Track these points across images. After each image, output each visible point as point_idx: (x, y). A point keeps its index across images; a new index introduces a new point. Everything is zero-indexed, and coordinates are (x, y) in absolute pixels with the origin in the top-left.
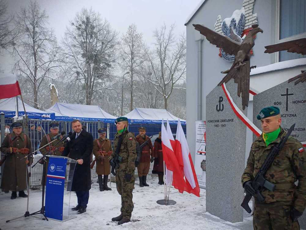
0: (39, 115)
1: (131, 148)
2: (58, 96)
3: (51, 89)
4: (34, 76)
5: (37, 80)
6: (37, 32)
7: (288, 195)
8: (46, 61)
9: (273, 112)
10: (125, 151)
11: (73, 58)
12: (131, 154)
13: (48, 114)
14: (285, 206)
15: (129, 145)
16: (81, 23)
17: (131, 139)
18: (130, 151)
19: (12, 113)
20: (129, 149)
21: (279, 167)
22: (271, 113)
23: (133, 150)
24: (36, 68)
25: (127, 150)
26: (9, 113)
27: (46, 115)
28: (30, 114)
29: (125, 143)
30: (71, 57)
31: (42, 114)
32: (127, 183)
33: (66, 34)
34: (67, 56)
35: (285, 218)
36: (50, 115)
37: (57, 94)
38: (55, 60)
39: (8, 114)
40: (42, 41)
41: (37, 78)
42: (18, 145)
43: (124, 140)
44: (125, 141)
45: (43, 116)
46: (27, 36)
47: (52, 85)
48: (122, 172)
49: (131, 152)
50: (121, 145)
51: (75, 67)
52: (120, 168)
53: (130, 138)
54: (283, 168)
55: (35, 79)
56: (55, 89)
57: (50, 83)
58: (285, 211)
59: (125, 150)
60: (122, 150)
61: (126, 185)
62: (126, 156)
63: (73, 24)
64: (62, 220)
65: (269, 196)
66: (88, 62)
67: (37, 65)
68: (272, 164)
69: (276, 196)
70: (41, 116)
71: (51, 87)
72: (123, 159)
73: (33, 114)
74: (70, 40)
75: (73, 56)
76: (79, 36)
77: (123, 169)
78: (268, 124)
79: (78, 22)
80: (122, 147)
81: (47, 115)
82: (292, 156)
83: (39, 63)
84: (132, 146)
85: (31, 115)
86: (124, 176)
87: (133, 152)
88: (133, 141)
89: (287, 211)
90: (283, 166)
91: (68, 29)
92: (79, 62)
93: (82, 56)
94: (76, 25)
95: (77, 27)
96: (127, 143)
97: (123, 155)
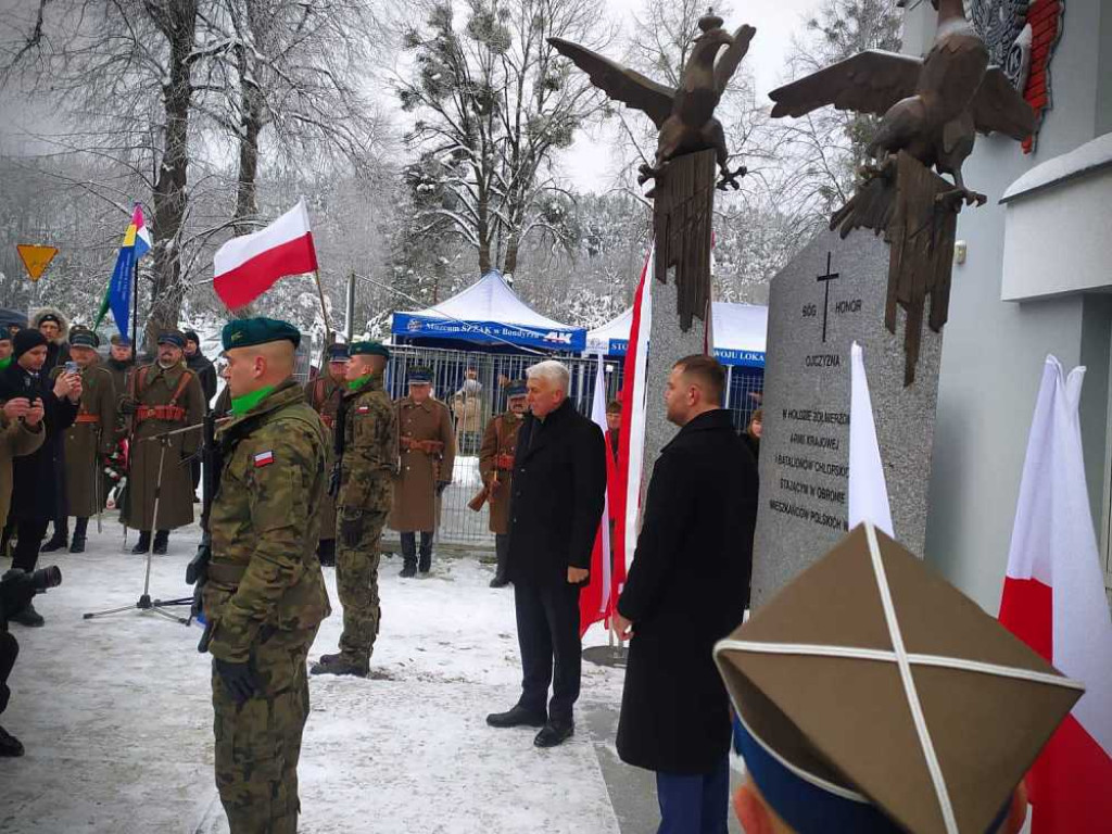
0: (537, 334)
1: (360, 438)
11: (810, 140)
13: (566, 333)
16: (841, 15)
17: (364, 412)
19: (460, 326)
26: (452, 325)
27: (558, 336)
28: (509, 329)
30: (803, 138)
31: (547, 331)
34: (790, 135)
36: (569, 335)
38: (742, 152)
39: (450, 329)
44: (348, 418)
45: (549, 336)
51: (811, 172)
53: (361, 408)
63: (814, 24)
66: (859, 151)
73: (518, 331)
75: (809, 134)
79: (830, 13)
80: (347, 435)
81: (562, 335)
85: (514, 333)
87: (361, 451)
91: (795, 43)
92: (828, 152)
93: (845, 132)
94: (824, 27)
95: (826, 30)
96: (353, 422)
97: (347, 459)
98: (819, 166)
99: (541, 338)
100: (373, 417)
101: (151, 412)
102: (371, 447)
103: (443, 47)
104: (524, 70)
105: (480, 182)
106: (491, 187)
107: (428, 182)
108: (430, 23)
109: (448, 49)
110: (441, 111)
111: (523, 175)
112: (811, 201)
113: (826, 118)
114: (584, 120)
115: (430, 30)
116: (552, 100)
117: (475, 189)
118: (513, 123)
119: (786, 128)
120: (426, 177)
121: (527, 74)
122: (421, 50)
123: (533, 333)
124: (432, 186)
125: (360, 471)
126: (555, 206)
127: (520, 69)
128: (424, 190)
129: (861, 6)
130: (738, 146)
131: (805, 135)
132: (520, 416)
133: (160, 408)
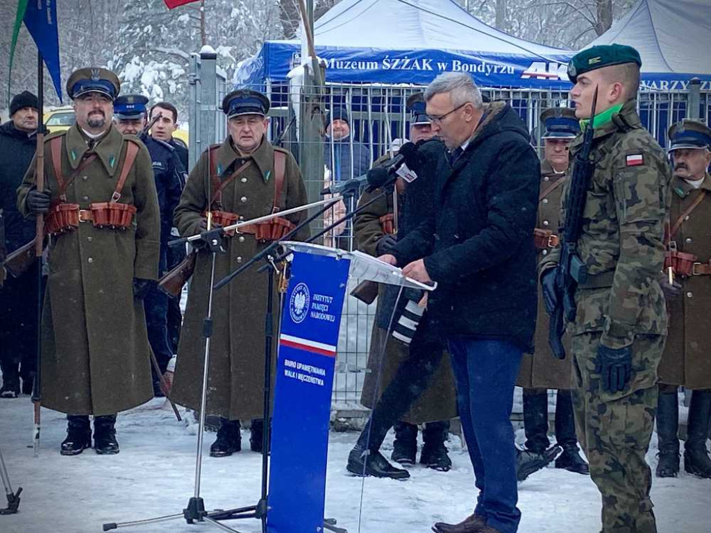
0: (512, 68)
1: (632, 210)
10: (603, 231)
12: (627, 245)
13: (559, 62)
15: (623, 194)
17: (635, 165)
18: (626, 224)
19: (380, 61)
20: (623, 216)
23: (639, 224)
25: (615, 221)
27: (547, 69)
29: (603, 184)
31: (527, 62)
32: (606, 397)
42: (244, 199)
43: (597, 171)
44: (602, 175)
45: (531, 70)
48: (587, 338)
49: (628, 235)
50: (585, 195)
52: (577, 319)
53: (629, 158)
59: (605, 223)
60: (588, 221)
62: (603, 258)
70: (522, 73)
72: (592, 270)
73: (478, 63)
77: (589, 326)
80: (592, 207)
81: (553, 66)
84: (634, 200)
85: (473, 68)
86: (593, 360)
87: (638, 231)
88: (645, 171)
96: (610, 182)
97: (594, 248)
99: (519, 73)
100: (651, 175)
101: (83, 215)
102: (655, 222)
123: (504, 66)
132: (696, 184)
133: (100, 206)
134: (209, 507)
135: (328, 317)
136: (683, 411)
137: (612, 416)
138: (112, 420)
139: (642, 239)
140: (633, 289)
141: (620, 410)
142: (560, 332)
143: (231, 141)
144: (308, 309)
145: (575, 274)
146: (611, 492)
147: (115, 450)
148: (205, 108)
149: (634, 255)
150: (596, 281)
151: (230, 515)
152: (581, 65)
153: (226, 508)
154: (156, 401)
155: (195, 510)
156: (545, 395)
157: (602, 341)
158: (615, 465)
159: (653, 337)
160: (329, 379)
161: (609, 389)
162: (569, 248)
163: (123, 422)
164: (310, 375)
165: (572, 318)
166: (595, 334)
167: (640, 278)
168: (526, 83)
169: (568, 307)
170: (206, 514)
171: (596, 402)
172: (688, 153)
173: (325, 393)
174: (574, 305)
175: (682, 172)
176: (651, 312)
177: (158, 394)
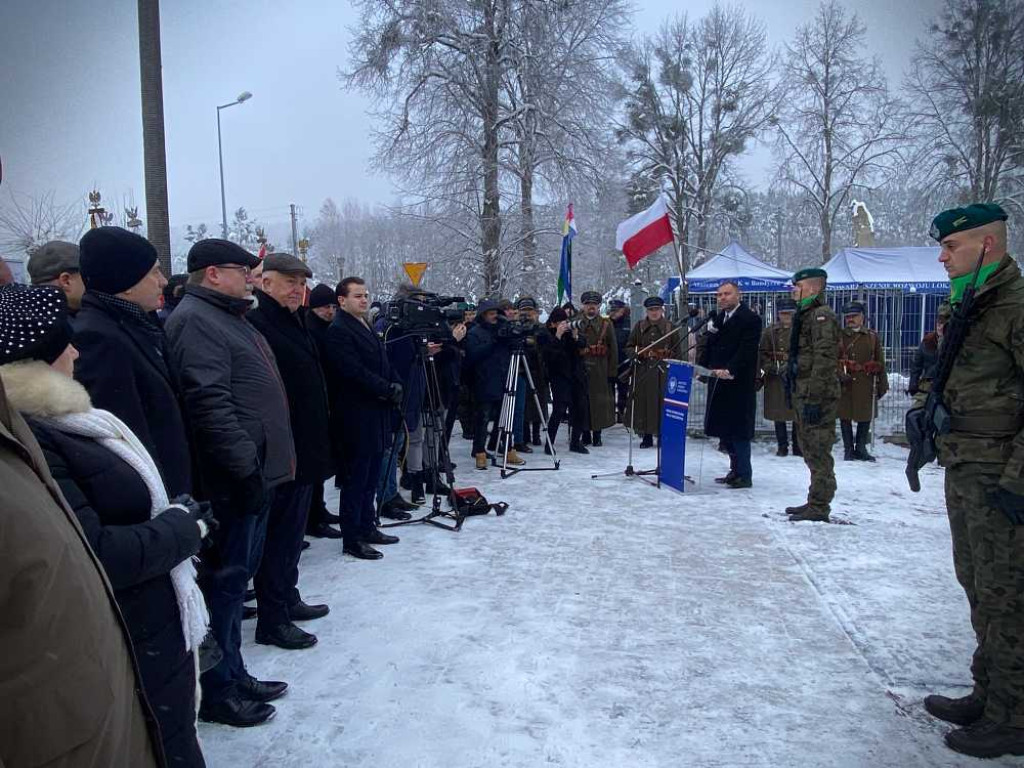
0: (779, 283)
1: (820, 341)
2: (872, 230)
3: (856, 214)
4: (824, 188)
5: (830, 199)
6: (834, 78)
7: (990, 446)
8: (855, 144)
9: (961, 221)
10: (807, 351)
11: (935, 121)
12: (817, 358)
14: (984, 477)
15: (816, 335)
16: (958, 16)
17: (821, 321)
18: (817, 348)
21: (971, 370)
22: (955, 224)
23: (823, 348)
24: (829, 170)
25: (812, 348)
26: (712, 282)
28: (757, 281)
29: (806, 331)
30: (929, 120)
32: (810, 426)
33: (915, 60)
34: (918, 118)
35: (986, 509)
37: (871, 226)
38: (880, 137)
40: (848, 96)
41: (830, 193)
43: (804, 325)
44: (805, 327)
46: (811, 94)
47: (858, 204)
48: (801, 400)
50: (799, 336)
51: (939, 146)
53: (818, 319)
54: (978, 372)
55: (826, 195)
56: (866, 215)
57: (855, 201)
58: (985, 490)
59: (808, 348)
60: (800, 347)
61: (808, 431)
62: (807, 364)
63: (935, 28)
64: (682, 491)
65: (946, 448)
66: (978, 124)
67: (832, 160)
68: (956, 362)
69: (961, 447)
71: (856, 208)
72: (802, 369)
73: (763, 281)
74: (926, 73)
75: (934, 116)
76: (956, 54)
77: (801, 394)
78: (952, 254)
79: (949, 17)
80: (802, 341)
82: (1009, 338)
83: (836, 153)
84: (821, 337)
85: (761, 284)
87: (822, 351)
88: (826, 324)
89: (989, 490)
90: (980, 369)
91: (919, 46)
92: (951, 128)
93: (964, 111)
94: (944, 29)
95: (946, 32)
96: (810, 330)
97: (803, 359)
98: (944, 139)
99: (782, 285)
100: (829, 326)
102: (830, 347)
103: (645, 94)
104: (703, 100)
105: (676, 188)
106: (685, 192)
107: (641, 193)
108: (634, 78)
109: (648, 94)
110: (645, 141)
111: (708, 178)
112: (936, 170)
113: (947, 102)
114: (756, 130)
115: (635, 83)
116: (727, 121)
117: (673, 194)
118: (697, 142)
119: (913, 114)
120: (639, 189)
121: (706, 104)
122: (628, 100)
123: (775, 282)
124: (644, 195)
125: (821, 366)
126: (732, 199)
127: (700, 101)
128: (639, 199)
129: (975, 6)
130: (876, 133)
131: (931, 118)
132: (857, 330)
133: (593, 347)
134: (635, 470)
135: (685, 391)
136: (855, 430)
137: (814, 434)
138: (600, 432)
139: (824, 355)
140: (819, 377)
141: (817, 432)
142: (790, 397)
143: (647, 318)
144: (676, 388)
145: (794, 371)
146: (813, 469)
147: (601, 445)
148: (637, 305)
149: (820, 362)
150: (804, 374)
151: (644, 473)
152: (798, 277)
153: (644, 470)
154: (617, 425)
155: (629, 471)
156: (784, 424)
157: (807, 401)
158: (815, 456)
159: (833, 399)
160: (685, 417)
161: (811, 422)
162: (793, 359)
163: (604, 433)
164: (677, 416)
165: (794, 390)
166: (804, 398)
167: (823, 372)
168: (785, 289)
169: (792, 385)
170: (633, 473)
171: (806, 428)
172: (853, 316)
173: (684, 423)
174: (795, 384)
175: (851, 325)
176: (831, 388)
177: (619, 422)
